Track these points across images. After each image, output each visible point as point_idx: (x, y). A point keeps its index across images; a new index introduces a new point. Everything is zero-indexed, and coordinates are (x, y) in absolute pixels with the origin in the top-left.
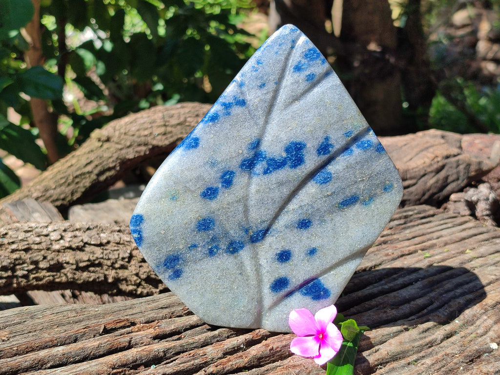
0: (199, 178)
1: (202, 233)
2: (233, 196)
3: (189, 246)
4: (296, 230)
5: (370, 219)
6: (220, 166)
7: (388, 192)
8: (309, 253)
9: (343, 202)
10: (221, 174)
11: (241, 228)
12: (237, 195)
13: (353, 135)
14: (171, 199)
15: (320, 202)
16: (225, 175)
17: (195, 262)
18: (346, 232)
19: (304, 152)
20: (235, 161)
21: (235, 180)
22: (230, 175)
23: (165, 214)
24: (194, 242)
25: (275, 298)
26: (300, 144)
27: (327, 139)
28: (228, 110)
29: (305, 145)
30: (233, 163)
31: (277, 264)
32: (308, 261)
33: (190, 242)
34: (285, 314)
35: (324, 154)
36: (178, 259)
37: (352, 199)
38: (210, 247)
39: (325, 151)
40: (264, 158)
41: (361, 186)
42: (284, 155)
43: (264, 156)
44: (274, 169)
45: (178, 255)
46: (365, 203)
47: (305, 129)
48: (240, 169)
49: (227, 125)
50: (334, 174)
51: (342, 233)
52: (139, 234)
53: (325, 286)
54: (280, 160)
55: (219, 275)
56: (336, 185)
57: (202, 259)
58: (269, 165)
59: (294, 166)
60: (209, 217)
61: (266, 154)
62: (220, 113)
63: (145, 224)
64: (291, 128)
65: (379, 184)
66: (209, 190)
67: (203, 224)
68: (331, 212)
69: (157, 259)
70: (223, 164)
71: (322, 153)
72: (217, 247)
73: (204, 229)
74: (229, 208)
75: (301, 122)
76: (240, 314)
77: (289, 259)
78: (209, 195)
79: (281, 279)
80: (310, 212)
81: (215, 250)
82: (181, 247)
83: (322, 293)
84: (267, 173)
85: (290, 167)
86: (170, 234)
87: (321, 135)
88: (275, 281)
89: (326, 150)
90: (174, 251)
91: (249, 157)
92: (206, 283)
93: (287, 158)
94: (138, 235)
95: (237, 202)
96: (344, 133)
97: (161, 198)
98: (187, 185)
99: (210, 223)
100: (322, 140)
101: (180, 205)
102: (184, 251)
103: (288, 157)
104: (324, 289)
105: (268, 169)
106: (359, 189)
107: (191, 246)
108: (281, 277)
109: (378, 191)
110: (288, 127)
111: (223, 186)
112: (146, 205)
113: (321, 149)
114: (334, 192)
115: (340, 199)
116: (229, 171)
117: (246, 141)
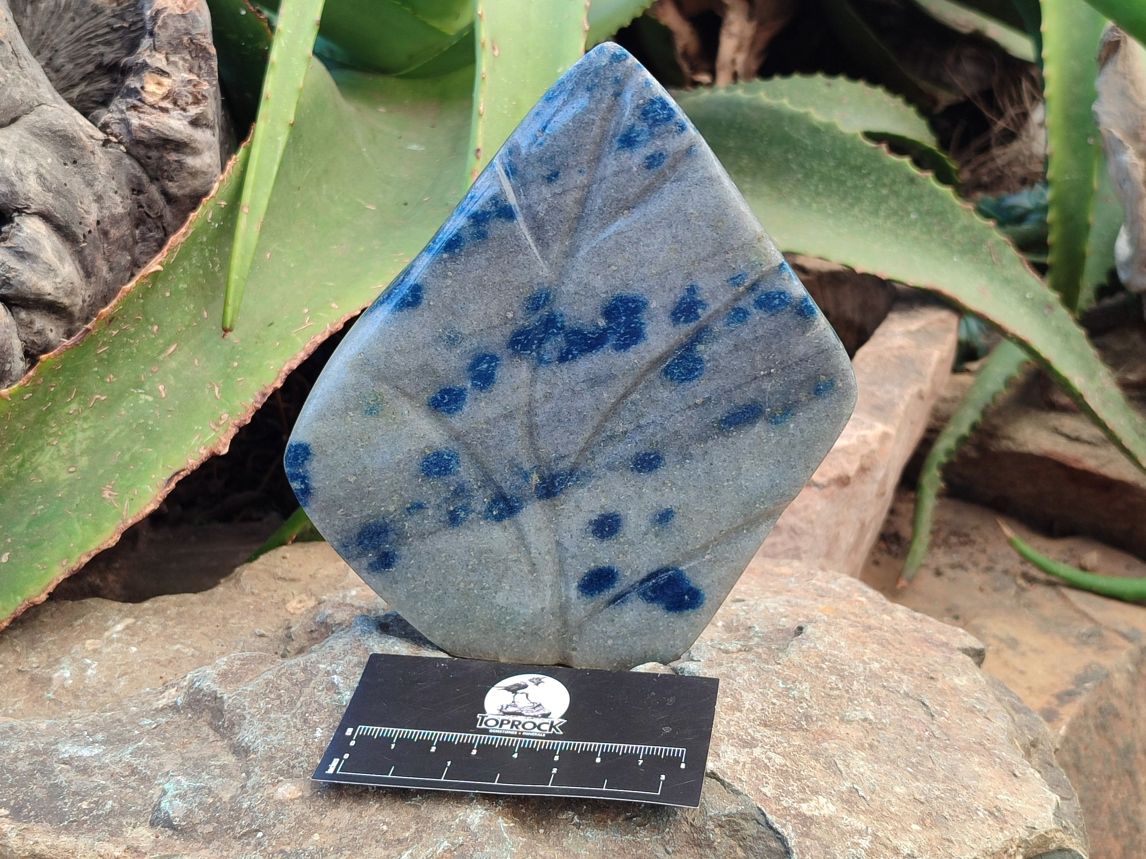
0: (425, 369)
1: (433, 481)
2: (496, 405)
3: (409, 506)
4: (629, 474)
5: (785, 453)
6: (467, 344)
7: (825, 398)
8: (659, 521)
9: (727, 417)
10: (469, 361)
11: (515, 469)
12: (504, 404)
13: (747, 282)
14: (366, 412)
15: (680, 419)
16: (478, 363)
17: (422, 536)
18: (735, 479)
19: (644, 317)
20: (499, 333)
21: (499, 373)
22: (489, 363)
23: (356, 444)
24: (417, 499)
25: (589, 607)
26: (634, 301)
27: (692, 290)
28: (481, 228)
29: (645, 304)
30: (496, 339)
31: (592, 542)
32: (657, 536)
33: (410, 496)
34: (611, 637)
35: (685, 321)
36: (386, 532)
37: (748, 413)
38: (452, 508)
39: (687, 317)
40: (561, 329)
41: (767, 386)
42: (602, 323)
43: (559, 325)
44: (582, 352)
45: (387, 525)
46: (774, 420)
47: (645, 270)
48: (510, 351)
49: (480, 259)
50: (709, 361)
51: (728, 481)
52: (303, 482)
53: (691, 584)
54: (593, 334)
55: (471, 563)
56: (713, 385)
57: (435, 532)
58: (571, 343)
59: (623, 346)
60: (447, 448)
61: (562, 322)
62: (465, 234)
63: (315, 464)
64: (615, 268)
65: (803, 381)
66: (446, 394)
67: (434, 462)
68: (702, 438)
69: (343, 530)
70: (474, 341)
71: (682, 319)
72: (466, 509)
73: (439, 473)
74: (488, 431)
75: (636, 256)
76: (519, 638)
77: (616, 532)
78: (446, 404)
79: (600, 569)
80: (658, 437)
81: (462, 514)
82: (392, 508)
83: (686, 597)
84: (567, 360)
85: (616, 349)
86: (368, 482)
87: (679, 282)
88: (587, 575)
89: (691, 313)
90: (378, 516)
91: (529, 326)
92: (445, 578)
93: (608, 329)
94: (302, 484)
95: (505, 417)
96: (728, 277)
97: (347, 409)
98: (400, 383)
99: (451, 460)
100: (680, 293)
101: (387, 424)
102: (397, 517)
103: (611, 328)
104: (691, 589)
105: (569, 352)
106: (764, 391)
107: (412, 507)
108: (601, 566)
109: (803, 396)
110: (609, 266)
111: (474, 385)
112: (314, 424)
113: (681, 312)
114: (709, 399)
115: (719, 412)
116: (486, 355)
117: (522, 293)
